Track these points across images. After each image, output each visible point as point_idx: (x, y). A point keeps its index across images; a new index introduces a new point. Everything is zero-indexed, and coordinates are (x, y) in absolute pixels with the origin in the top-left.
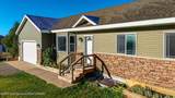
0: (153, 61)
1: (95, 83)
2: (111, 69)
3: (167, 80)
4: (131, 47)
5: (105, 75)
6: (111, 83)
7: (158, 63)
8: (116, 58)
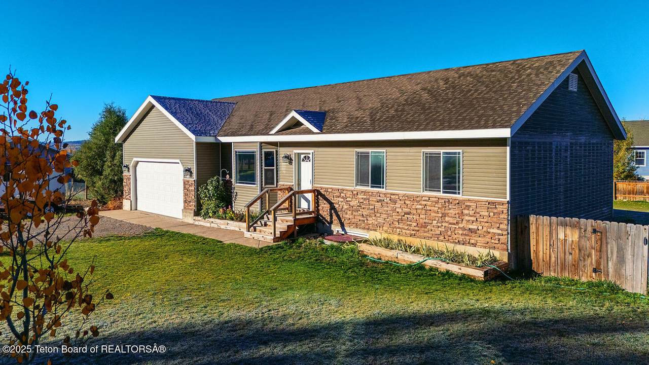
0: (408, 197)
1: (314, 242)
2: (347, 216)
3: (425, 225)
4: (377, 176)
5: (336, 228)
6: (344, 239)
7: (415, 199)
8: (355, 194)
